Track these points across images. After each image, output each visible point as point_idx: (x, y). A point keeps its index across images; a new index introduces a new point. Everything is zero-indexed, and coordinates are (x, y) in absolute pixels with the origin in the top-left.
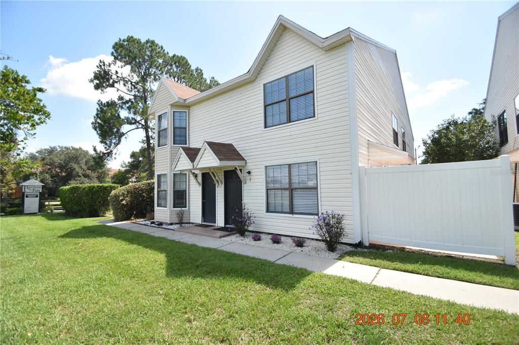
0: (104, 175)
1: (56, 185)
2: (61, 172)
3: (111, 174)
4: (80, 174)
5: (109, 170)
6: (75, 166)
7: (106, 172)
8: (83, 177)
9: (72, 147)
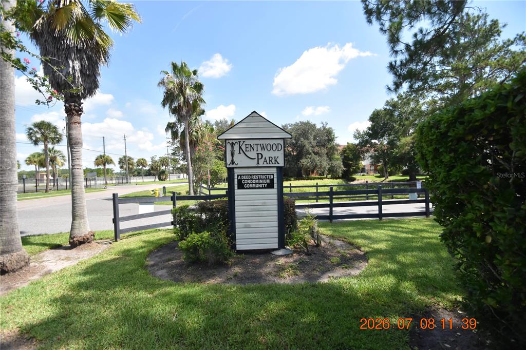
0: (333, 151)
1: (290, 165)
2: (293, 151)
3: (340, 149)
4: (311, 151)
5: (338, 145)
6: (306, 142)
7: (336, 147)
8: (313, 154)
9: (300, 122)
